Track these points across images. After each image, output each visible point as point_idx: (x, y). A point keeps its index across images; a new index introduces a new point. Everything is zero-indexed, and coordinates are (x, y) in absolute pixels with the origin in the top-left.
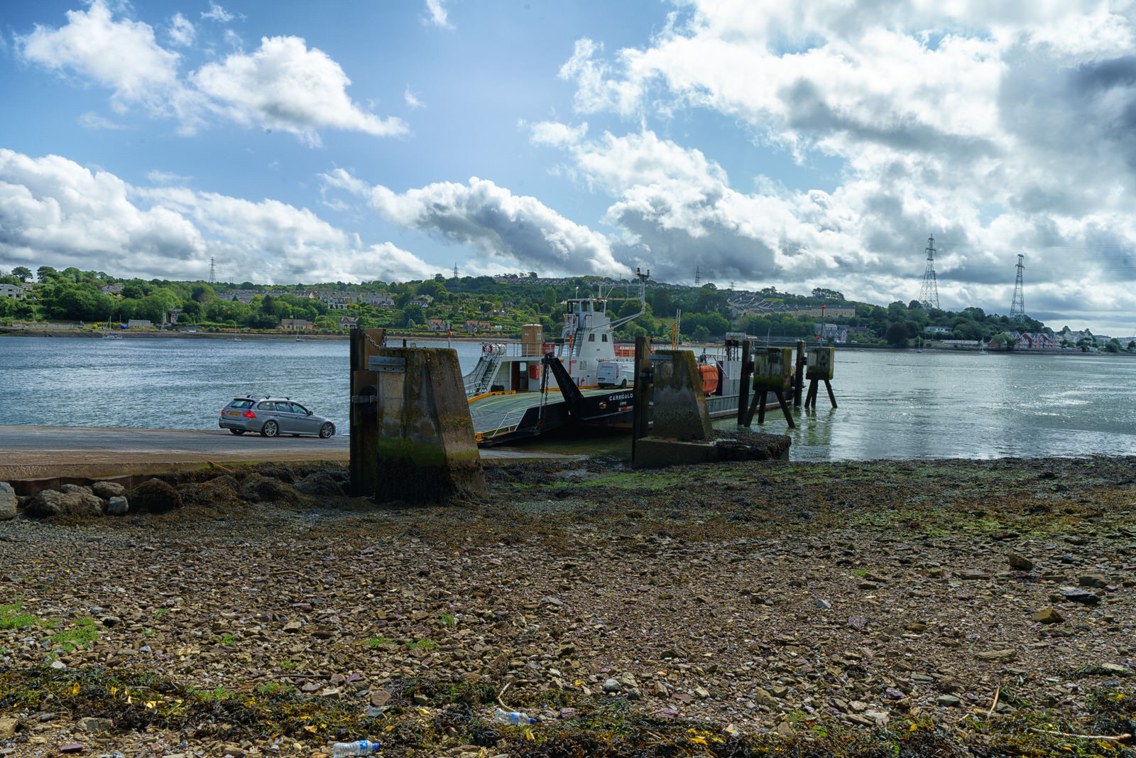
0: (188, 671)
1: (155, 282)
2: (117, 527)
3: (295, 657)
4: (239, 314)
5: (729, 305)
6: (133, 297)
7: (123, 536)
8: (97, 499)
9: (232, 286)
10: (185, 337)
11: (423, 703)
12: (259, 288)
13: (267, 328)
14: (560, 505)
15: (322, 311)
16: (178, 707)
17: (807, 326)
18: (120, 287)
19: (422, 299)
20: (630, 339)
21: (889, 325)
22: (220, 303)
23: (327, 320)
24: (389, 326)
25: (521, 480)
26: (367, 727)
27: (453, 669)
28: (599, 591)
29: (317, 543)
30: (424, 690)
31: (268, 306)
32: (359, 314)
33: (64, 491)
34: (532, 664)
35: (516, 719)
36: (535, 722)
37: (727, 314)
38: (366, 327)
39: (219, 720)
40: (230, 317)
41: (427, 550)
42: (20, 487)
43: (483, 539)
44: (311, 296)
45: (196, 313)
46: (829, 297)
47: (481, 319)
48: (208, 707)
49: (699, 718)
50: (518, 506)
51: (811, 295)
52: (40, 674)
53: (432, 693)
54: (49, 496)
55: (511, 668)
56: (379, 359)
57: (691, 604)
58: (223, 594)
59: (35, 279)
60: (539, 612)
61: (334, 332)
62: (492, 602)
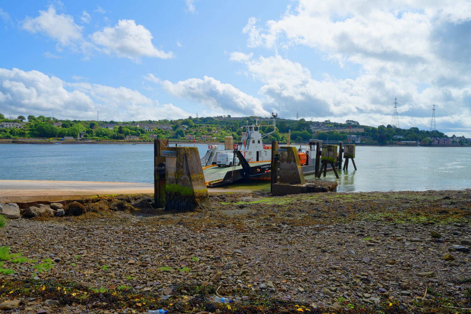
0: (89, 281)
1: (75, 121)
2: (60, 221)
3: (133, 275)
4: (109, 134)
5: (311, 128)
6: (66, 127)
7: (63, 225)
8: (52, 210)
9: (106, 122)
10: (87, 143)
11: (185, 294)
12: (116, 123)
13: (120, 139)
14: (241, 211)
15: (143, 132)
16: (85, 296)
17: (343, 136)
18: (61, 123)
19: (183, 127)
20: (269, 142)
21: (378, 135)
22: (101, 129)
23: (144, 136)
24: (169, 138)
25: (225, 201)
26: (162, 304)
27: (198, 280)
28: (258, 247)
29: (141, 228)
30: (185, 288)
32: (158, 133)
33: (39, 207)
34: (230, 278)
35: (224, 301)
36: (231, 302)
37: (310, 131)
38: (160, 139)
39: (102, 301)
40: (105, 135)
41: (186, 230)
42: (21, 205)
43: (209, 226)
44: (138, 126)
45: (91, 134)
46: (353, 124)
47: (208, 135)
48: (97, 296)
49: (299, 301)
50: (224, 212)
51: (345, 123)
52: (29, 282)
53: (189, 290)
54: (32, 208)
55: (221, 279)
56: (166, 151)
57: (296, 253)
58: (103, 249)
59: (26, 121)
60: (233, 256)
61: (147, 141)
62: (213, 252)
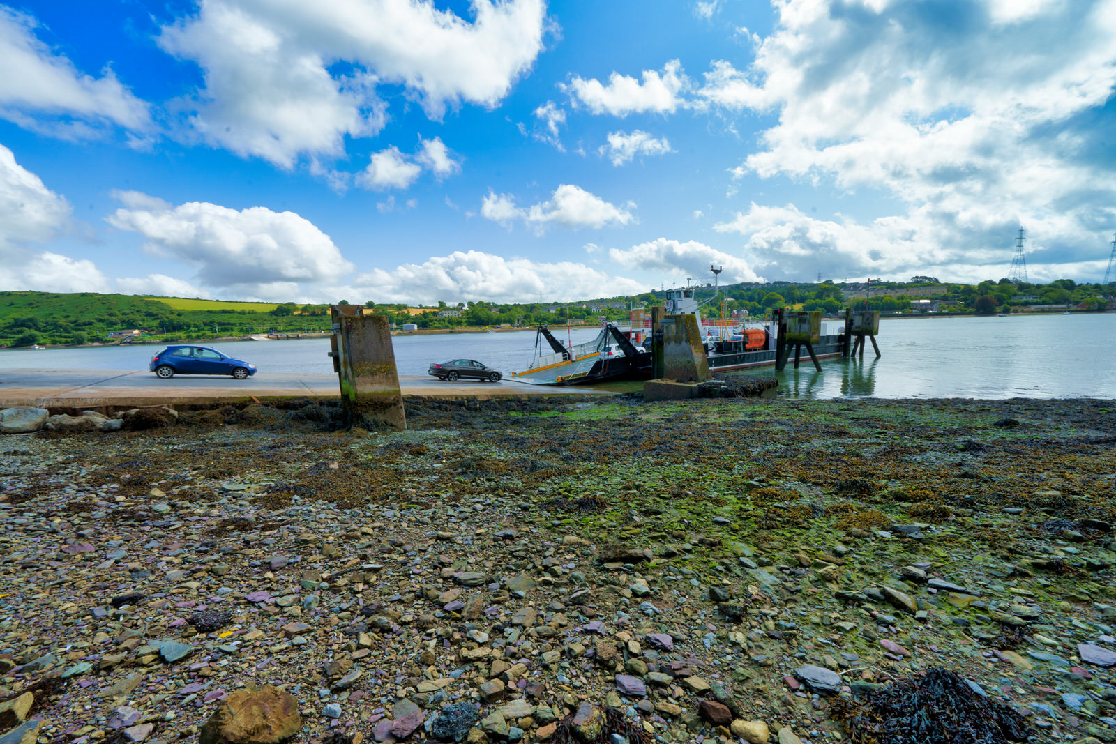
5: (842, 293)
6: (503, 313)
9: (549, 305)
15: (589, 313)
17: (904, 303)
18: (499, 309)
19: (641, 303)
21: (978, 298)
22: (541, 313)
23: (591, 318)
31: (562, 313)
32: (608, 314)
37: (840, 299)
40: (545, 319)
45: (529, 319)
46: (927, 282)
51: (911, 281)
